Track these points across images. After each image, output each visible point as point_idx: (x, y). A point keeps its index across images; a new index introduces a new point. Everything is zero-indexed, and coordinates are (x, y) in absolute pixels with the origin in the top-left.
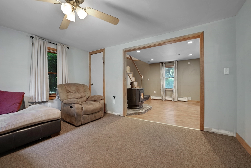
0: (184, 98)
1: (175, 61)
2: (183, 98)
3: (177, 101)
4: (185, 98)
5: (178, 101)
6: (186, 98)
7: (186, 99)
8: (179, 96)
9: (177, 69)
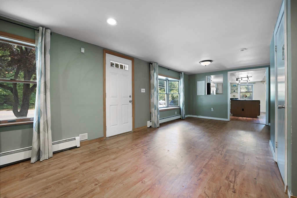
0: (71, 140)
1: (43, 27)
2: (66, 141)
3: (51, 155)
4: (75, 139)
5: (54, 153)
6: (78, 138)
7: (76, 143)
8: (56, 137)
9: (48, 56)
